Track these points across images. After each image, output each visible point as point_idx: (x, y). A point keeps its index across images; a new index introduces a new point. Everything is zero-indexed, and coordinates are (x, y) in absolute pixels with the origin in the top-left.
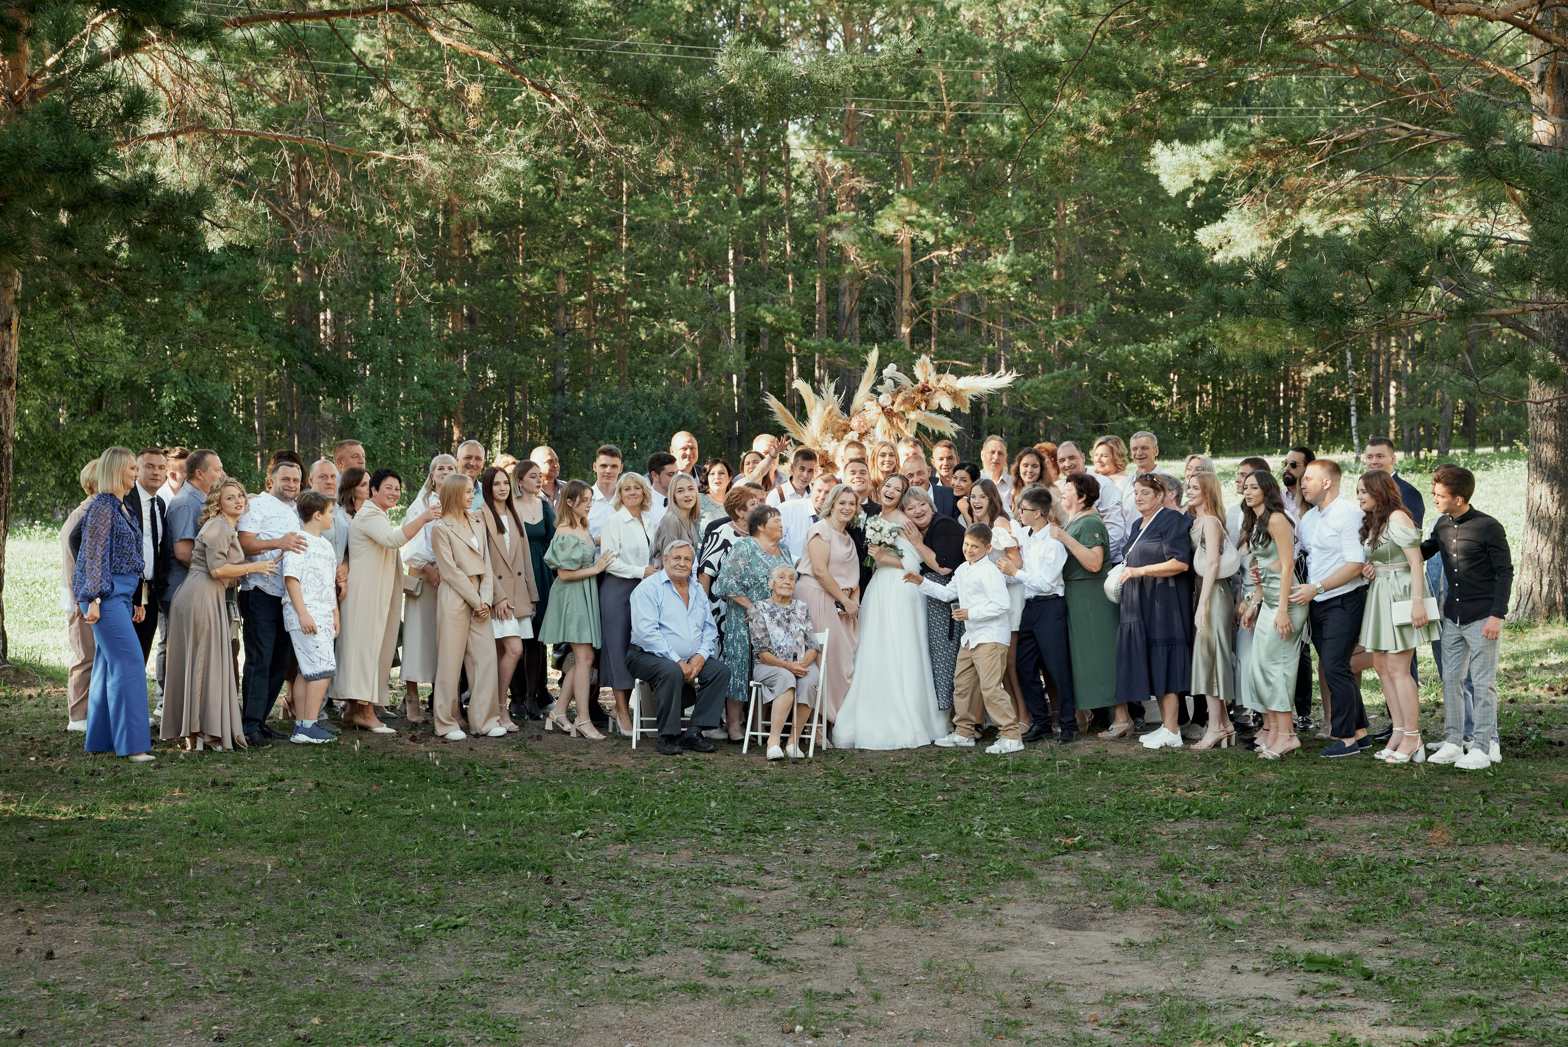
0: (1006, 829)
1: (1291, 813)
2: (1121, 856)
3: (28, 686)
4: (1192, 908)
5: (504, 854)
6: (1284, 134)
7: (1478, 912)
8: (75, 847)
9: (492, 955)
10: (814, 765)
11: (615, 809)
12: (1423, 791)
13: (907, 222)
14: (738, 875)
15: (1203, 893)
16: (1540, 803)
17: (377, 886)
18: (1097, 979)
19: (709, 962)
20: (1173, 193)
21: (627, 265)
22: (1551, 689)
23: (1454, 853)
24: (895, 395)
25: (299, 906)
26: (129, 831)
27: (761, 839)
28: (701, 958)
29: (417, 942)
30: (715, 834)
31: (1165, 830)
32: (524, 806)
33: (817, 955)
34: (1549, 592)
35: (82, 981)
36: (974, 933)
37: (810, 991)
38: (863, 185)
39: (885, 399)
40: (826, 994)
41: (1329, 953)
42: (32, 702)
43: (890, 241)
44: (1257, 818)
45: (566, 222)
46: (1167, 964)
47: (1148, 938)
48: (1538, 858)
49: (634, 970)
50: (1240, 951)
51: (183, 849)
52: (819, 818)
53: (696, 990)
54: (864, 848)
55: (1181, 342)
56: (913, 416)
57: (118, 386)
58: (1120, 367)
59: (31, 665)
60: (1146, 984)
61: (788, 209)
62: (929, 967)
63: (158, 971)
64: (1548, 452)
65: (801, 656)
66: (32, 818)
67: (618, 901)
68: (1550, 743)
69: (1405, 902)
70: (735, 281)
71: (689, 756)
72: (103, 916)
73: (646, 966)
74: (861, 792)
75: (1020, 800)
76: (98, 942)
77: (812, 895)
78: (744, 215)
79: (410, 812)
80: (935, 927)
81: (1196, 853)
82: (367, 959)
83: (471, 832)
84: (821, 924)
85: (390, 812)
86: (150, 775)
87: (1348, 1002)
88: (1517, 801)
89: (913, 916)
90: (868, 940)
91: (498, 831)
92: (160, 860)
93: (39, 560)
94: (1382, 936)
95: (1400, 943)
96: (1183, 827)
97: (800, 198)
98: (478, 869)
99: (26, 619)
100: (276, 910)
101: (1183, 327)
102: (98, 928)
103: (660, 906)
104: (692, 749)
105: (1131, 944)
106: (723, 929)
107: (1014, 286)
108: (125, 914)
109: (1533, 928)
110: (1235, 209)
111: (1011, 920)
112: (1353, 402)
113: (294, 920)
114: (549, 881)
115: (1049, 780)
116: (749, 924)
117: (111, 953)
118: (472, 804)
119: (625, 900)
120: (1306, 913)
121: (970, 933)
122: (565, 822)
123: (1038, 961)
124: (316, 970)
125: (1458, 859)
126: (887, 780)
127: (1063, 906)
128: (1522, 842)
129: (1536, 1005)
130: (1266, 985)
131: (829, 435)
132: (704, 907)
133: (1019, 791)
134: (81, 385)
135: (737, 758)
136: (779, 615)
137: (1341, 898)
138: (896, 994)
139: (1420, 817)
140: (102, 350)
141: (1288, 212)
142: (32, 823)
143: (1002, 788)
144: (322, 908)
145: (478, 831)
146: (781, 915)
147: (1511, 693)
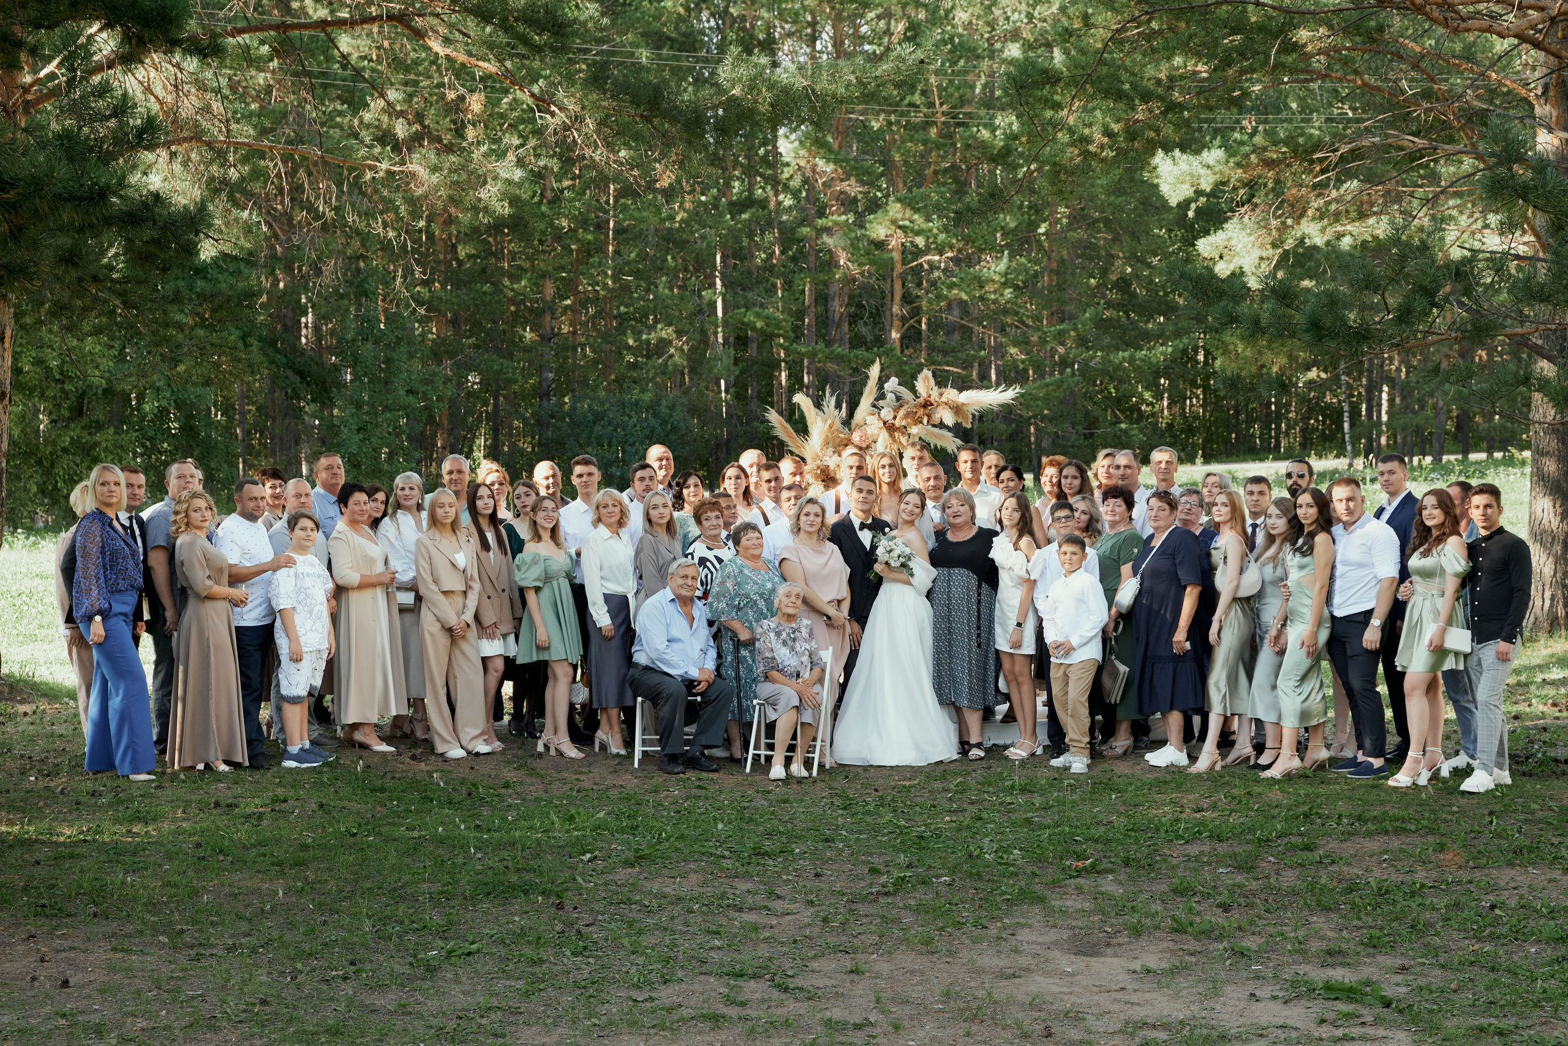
0: (1016, 852)
1: (1301, 835)
2: (1132, 879)
3: (22, 702)
4: (1208, 934)
5: (514, 878)
6: (1286, 144)
7: (1493, 937)
8: (82, 871)
9: (508, 983)
10: (819, 785)
11: (622, 831)
12: (1433, 812)
13: (900, 227)
14: (750, 900)
15: (1219, 918)
16: (1550, 824)
17: (388, 912)
18: (1116, 1007)
19: (724, 990)
20: (1173, 202)
21: (614, 269)
22: (1554, 705)
23: (1465, 876)
24: (896, 410)
25: (311, 932)
26: (134, 854)
27: (771, 862)
28: (718, 986)
29: (431, 970)
30: (724, 857)
31: (1177, 852)
32: (531, 828)
33: (834, 982)
34: (1551, 606)
35: (100, 1011)
36: (990, 960)
37: (830, 1020)
38: (852, 187)
39: (887, 414)
40: (846, 1023)
41: (1347, 981)
42: (27, 719)
43: (880, 245)
44: (1268, 840)
45: (552, 225)
46: (1184, 992)
47: (1164, 965)
48: (1550, 881)
49: (652, 999)
50: (1258, 978)
51: (190, 873)
52: (827, 840)
53: (716, 1020)
54: (874, 871)
55: (1175, 347)
56: (915, 430)
57: (100, 391)
58: (1112, 374)
59: (25, 681)
60: (1165, 1013)
61: (777, 212)
62: (947, 995)
63: (175, 1000)
64: (1551, 466)
65: (806, 674)
66: (36, 841)
67: (630, 927)
68: (1556, 761)
69: (1420, 927)
70: (723, 285)
71: (692, 775)
72: (114, 942)
73: (662, 994)
74: (868, 813)
75: (1028, 821)
76: (112, 969)
77: (825, 920)
78: (732, 218)
79: (416, 834)
80: (951, 953)
81: (1208, 877)
82: (382, 988)
83: (479, 856)
84: (836, 949)
85: (396, 834)
86: (152, 796)
87: (1370, 1031)
88: (1526, 821)
89: (928, 942)
90: (884, 967)
91: (505, 854)
92: (169, 884)
93: (24, 570)
94: (1399, 962)
95: (1418, 969)
96: (1193, 850)
97: (788, 201)
98: (489, 894)
99: (15, 632)
100: (288, 937)
101: (1178, 334)
102: (110, 955)
103: (673, 932)
104: (694, 768)
105: (1148, 971)
106: (737, 956)
107: (1008, 293)
108: (137, 941)
109: (1549, 953)
110: (1235, 220)
111: (1026, 946)
112: (1346, 408)
113: (306, 947)
114: (560, 906)
115: (1057, 800)
116: (763, 951)
117: (127, 981)
118: (478, 826)
119: (638, 926)
120: (1321, 938)
121: (986, 960)
122: (573, 845)
123: (1055, 989)
124: (332, 999)
125: (1471, 882)
126: (893, 800)
127: (1077, 931)
128: (1534, 864)
129: (1556, 1033)
130: (1285, 1013)
131: (831, 450)
132: (717, 933)
133: (1027, 812)
134: (63, 391)
135: (740, 778)
136: (784, 635)
137: (1356, 922)
138: (916, 1023)
139: (1431, 839)
140: (84, 356)
141: (1289, 222)
142: (37, 846)
143: (1009, 809)
144: (334, 935)
145: (486, 854)
146: (795, 941)
147: (1515, 709)
